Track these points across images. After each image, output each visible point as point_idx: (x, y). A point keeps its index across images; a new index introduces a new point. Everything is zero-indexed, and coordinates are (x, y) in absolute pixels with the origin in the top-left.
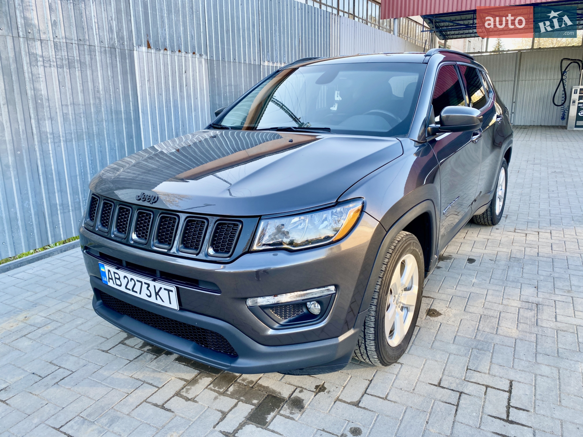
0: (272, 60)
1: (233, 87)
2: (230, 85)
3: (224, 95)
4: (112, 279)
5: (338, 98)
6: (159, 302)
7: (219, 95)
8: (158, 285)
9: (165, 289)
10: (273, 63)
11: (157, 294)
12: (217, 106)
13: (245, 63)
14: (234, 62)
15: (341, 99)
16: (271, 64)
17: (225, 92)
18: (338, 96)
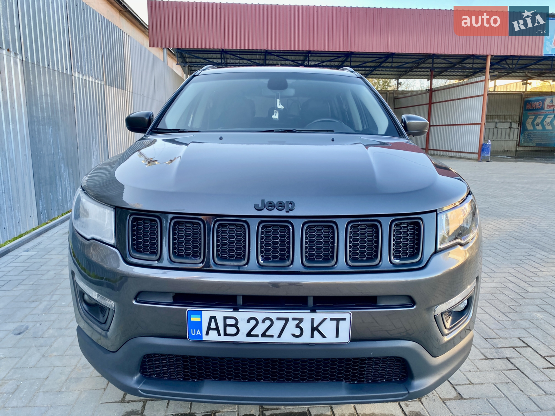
0: (82, 72)
1: (49, 97)
2: (46, 95)
3: (41, 107)
4: (217, 329)
5: (280, 107)
6: (317, 339)
7: (36, 105)
8: (319, 316)
9: (332, 319)
10: (83, 75)
11: (314, 329)
12: (35, 118)
13: (58, 71)
14: (49, 68)
15: (283, 107)
16: (81, 76)
17: (42, 103)
18: (280, 105)
